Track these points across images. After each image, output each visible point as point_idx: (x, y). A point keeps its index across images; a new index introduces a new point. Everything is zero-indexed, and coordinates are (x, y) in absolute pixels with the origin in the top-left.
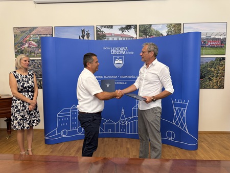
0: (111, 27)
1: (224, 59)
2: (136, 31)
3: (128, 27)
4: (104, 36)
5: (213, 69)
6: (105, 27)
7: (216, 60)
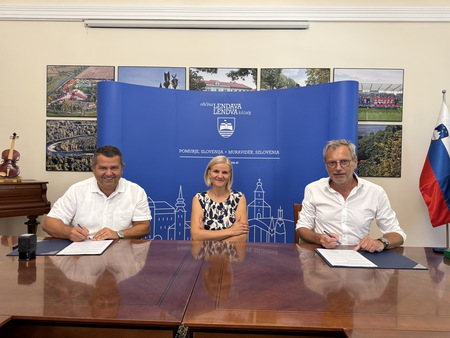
0: (214, 70)
1: (400, 128)
2: (256, 79)
3: (243, 72)
4: (203, 85)
5: (382, 144)
6: (204, 70)
7: (387, 129)
